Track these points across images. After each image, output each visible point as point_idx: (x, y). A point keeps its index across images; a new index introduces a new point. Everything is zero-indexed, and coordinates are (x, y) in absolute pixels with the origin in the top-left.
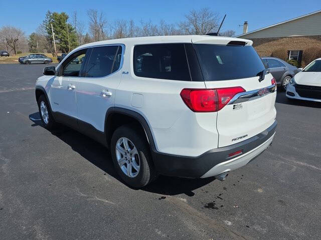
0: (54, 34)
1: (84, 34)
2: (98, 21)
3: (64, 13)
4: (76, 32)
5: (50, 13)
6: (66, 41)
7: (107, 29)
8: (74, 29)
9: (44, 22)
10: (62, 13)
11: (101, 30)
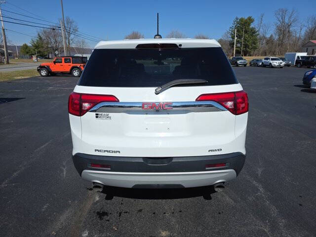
0: (236, 38)
1: (268, 36)
2: (287, 21)
3: (250, 17)
4: (258, 35)
5: (237, 19)
6: (247, 44)
7: (295, 28)
8: (256, 32)
9: (231, 28)
10: (248, 18)
11: (288, 30)
